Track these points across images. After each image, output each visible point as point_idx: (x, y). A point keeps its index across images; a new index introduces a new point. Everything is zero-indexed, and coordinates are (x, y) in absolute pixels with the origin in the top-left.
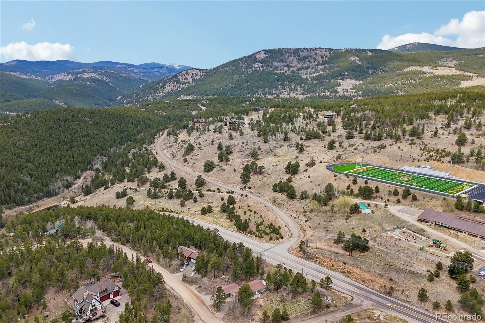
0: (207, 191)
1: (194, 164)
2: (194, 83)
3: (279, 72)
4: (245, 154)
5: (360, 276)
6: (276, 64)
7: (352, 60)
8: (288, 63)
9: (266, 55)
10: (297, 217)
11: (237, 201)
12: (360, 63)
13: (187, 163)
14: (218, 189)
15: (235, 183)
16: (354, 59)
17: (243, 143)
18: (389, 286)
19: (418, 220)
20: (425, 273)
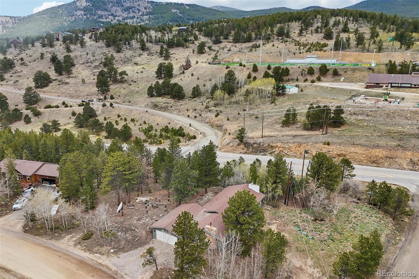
0: (45, 108)
1: (17, 81)
2: (4, 31)
3: (105, 20)
4: (93, 65)
5: (364, 156)
6: (100, 12)
7: (173, 12)
8: (113, 12)
9: (88, 4)
10: (198, 115)
11: (97, 113)
12: (181, 15)
13: (5, 81)
14: (64, 103)
15: (88, 95)
16: (175, 11)
17: (87, 54)
19: (367, 87)
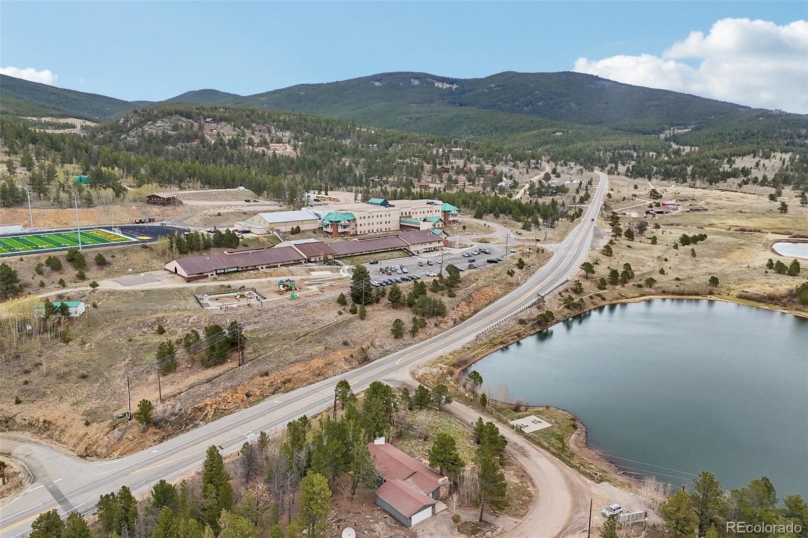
18: (355, 351)
19: (189, 280)
20: (341, 317)
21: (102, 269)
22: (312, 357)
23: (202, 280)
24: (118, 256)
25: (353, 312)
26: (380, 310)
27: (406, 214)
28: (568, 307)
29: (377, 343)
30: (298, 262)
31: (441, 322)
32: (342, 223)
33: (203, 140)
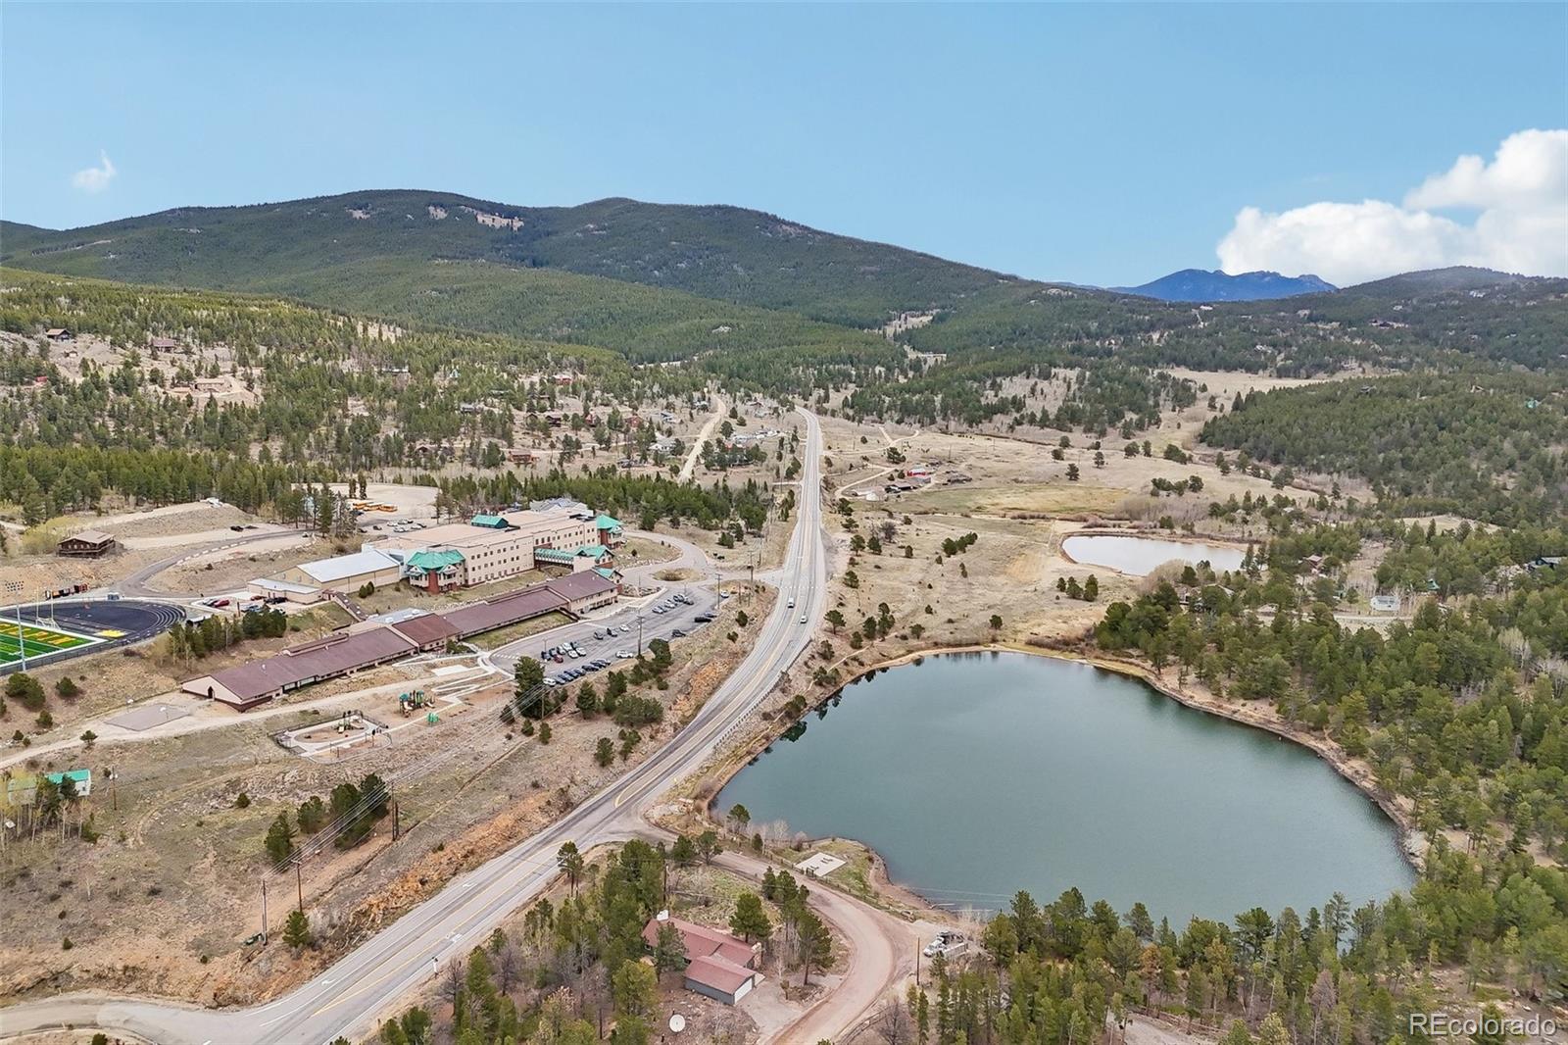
18: (550, 794)
19: (243, 709)
20: (512, 743)
21: (72, 704)
22: (495, 813)
23: (263, 705)
24: (91, 676)
25: (528, 732)
26: (565, 725)
27: (543, 541)
28: (819, 684)
29: (579, 778)
30: (404, 656)
31: (657, 732)
32: (446, 570)
33: (54, 378)
